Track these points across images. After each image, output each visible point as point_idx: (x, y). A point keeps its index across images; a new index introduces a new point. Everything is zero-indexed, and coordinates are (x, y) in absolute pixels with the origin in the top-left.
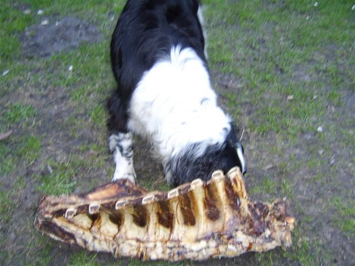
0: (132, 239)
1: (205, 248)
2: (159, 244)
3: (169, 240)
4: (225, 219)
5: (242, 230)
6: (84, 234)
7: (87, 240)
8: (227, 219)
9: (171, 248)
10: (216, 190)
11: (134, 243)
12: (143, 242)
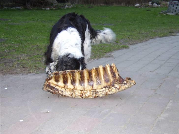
0: (79, 90)
1: (105, 90)
2: (88, 91)
3: (92, 90)
4: (111, 81)
5: (117, 84)
6: (62, 89)
7: (63, 91)
8: (112, 81)
9: (93, 92)
10: (107, 71)
11: (80, 91)
12: (82, 90)
